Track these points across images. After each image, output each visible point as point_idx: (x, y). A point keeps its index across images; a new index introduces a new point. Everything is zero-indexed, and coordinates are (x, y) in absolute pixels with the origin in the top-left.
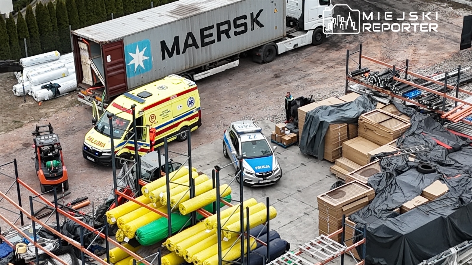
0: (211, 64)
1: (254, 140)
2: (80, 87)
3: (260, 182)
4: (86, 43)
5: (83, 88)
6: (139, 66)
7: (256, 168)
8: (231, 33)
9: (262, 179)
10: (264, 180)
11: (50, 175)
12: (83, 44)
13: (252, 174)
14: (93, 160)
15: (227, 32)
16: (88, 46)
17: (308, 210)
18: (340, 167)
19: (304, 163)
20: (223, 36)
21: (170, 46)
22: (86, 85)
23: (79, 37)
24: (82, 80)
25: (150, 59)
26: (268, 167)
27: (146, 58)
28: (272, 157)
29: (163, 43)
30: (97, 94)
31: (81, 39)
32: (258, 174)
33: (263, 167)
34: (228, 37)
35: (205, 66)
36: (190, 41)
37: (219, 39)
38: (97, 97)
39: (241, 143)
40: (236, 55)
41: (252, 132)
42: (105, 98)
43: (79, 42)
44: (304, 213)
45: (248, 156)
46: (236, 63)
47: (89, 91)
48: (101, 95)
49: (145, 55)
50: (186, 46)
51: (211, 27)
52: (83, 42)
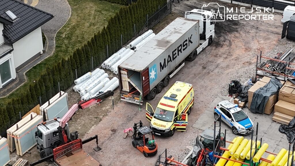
0: (175, 68)
1: (237, 111)
2: (122, 93)
3: (248, 132)
4: (126, 71)
5: (125, 94)
6: (153, 78)
7: (245, 126)
8: (182, 50)
9: (249, 131)
10: (250, 131)
11: (152, 148)
12: (124, 71)
13: (244, 129)
14: (160, 135)
15: (180, 50)
16: (127, 72)
17: (277, 143)
18: (277, 117)
19: (256, 117)
20: (180, 52)
21: (162, 64)
22: (125, 91)
23: (122, 68)
24: (122, 89)
25: (156, 73)
26: (250, 124)
27: (155, 73)
28: (249, 119)
29: (161, 63)
30: (135, 96)
31: (122, 69)
32: (247, 129)
33: (248, 125)
34: (181, 52)
35: (174, 70)
36: (169, 60)
37: (178, 55)
38: (135, 98)
39: (233, 114)
40: (184, 60)
41: (234, 107)
42: (142, 98)
43: (121, 71)
44: (276, 145)
45: (238, 120)
46: (184, 64)
47: (130, 95)
48: (138, 97)
49: (155, 72)
50: (168, 62)
51: (176, 50)
52: (124, 70)
